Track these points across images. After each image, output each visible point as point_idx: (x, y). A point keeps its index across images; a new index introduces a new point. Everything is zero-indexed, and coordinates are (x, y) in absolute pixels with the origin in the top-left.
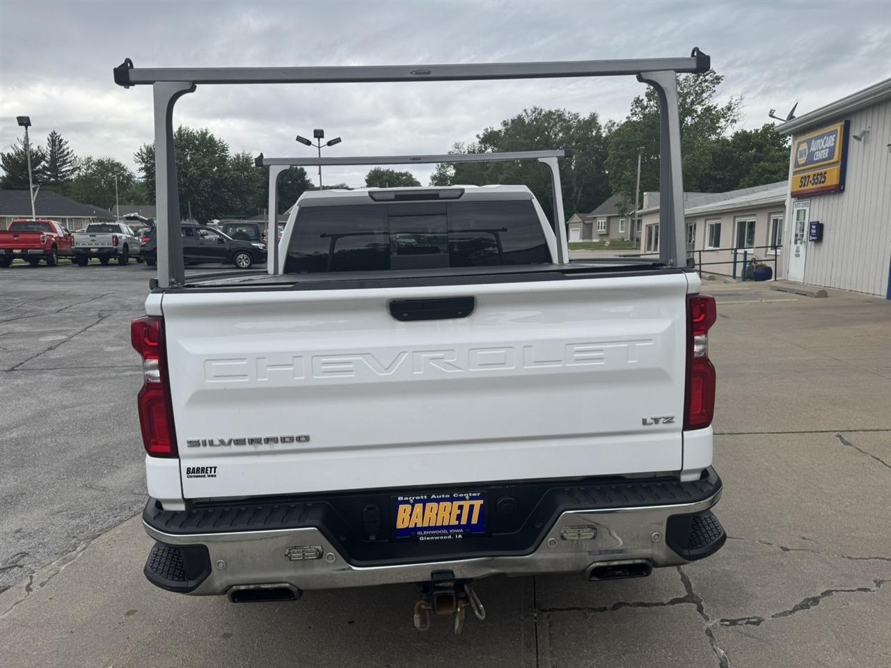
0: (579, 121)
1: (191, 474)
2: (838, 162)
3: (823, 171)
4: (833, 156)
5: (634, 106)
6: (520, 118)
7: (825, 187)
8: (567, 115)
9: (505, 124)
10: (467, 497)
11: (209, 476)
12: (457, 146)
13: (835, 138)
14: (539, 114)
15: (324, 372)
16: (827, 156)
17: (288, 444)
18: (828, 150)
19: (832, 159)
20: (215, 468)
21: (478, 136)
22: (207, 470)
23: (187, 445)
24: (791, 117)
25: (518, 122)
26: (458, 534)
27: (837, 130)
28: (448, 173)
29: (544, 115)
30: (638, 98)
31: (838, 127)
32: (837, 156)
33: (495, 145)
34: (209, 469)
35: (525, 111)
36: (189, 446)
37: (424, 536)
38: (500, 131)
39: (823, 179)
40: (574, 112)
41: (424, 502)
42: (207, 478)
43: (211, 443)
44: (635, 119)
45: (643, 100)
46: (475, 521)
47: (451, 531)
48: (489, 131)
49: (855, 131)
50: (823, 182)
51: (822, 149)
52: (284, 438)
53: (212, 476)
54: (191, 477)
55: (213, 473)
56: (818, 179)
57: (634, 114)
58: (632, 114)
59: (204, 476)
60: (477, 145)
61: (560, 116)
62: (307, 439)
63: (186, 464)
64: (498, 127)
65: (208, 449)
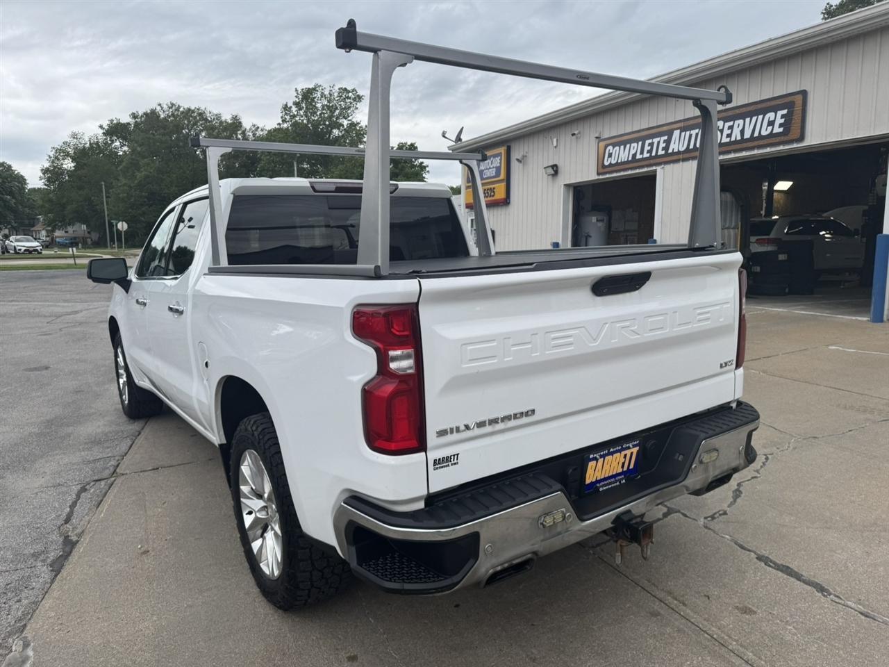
0: (221, 123)
1: (437, 466)
2: (503, 180)
3: (492, 186)
4: (500, 174)
5: (284, 113)
6: (153, 112)
7: (495, 200)
8: (208, 115)
9: (134, 116)
10: (631, 446)
11: (452, 464)
12: (74, 136)
13: (501, 160)
14: (178, 109)
15: (553, 347)
16: (494, 174)
17: (520, 420)
18: (494, 169)
19: (499, 176)
20: (458, 455)
21: (101, 127)
22: (451, 458)
23: (436, 435)
24: (458, 139)
25: (152, 116)
26: (622, 479)
27: (501, 153)
28: (64, 166)
29: (183, 112)
30: (286, 105)
31: (502, 150)
32: (503, 176)
33: (125, 138)
34: (452, 457)
35: (160, 105)
36: (437, 437)
37: (602, 486)
38: (129, 124)
39: (493, 194)
40: (215, 112)
41: (603, 456)
42: (451, 467)
43: (458, 430)
44: (285, 125)
45: (291, 107)
46: (631, 467)
47: (617, 479)
48: (115, 122)
49: (516, 155)
50: (493, 196)
51: (490, 168)
52: (516, 415)
53: (455, 464)
54: (437, 468)
55: (456, 461)
56: (488, 193)
57: (284, 121)
58: (283, 121)
59: (448, 465)
60: (101, 138)
61: (200, 114)
62: (533, 411)
63: (433, 455)
64: (126, 119)
65: (455, 436)
